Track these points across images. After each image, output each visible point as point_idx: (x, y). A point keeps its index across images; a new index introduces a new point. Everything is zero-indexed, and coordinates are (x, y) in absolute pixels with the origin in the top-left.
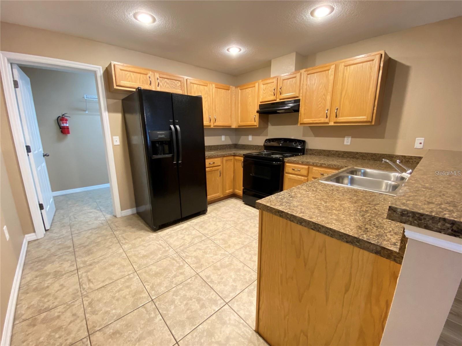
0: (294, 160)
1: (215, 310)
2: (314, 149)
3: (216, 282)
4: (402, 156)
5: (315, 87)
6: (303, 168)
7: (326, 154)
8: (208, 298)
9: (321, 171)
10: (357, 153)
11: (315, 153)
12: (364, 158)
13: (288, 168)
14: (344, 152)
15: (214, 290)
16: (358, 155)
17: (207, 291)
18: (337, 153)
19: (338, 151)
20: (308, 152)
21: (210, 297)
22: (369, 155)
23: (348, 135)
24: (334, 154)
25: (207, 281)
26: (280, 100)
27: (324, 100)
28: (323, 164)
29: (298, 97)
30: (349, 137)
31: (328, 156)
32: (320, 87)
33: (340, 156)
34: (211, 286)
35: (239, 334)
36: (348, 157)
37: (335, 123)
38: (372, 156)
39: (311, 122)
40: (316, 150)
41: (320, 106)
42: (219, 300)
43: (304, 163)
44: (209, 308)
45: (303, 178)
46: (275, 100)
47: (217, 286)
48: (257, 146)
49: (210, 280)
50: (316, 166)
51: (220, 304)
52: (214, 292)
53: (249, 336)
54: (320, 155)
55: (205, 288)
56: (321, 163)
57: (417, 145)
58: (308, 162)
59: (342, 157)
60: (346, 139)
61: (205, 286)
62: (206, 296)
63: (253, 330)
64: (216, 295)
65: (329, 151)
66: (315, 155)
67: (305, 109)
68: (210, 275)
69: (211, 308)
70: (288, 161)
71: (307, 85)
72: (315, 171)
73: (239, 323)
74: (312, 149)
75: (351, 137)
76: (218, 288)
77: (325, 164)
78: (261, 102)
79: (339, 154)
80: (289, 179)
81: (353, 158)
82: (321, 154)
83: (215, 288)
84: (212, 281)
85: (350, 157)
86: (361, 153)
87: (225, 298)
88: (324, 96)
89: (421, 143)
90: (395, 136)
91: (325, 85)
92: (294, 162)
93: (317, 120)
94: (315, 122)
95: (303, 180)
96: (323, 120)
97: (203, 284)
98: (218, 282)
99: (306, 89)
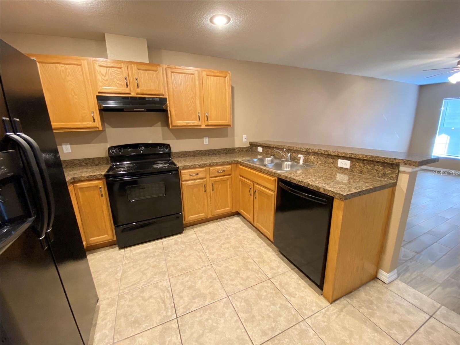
0: (190, 166)
1: (314, 334)
2: (179, 152)
3: (273, 324)
4: (239, 148)
5: (182, 88)
6: (201, 171)
7: (192, 155)
8: (298, 340)
9: (217, 169)
10: (215, 150)
11: (181, 155)
12: (220, 153)
13: (184, 175)
14: (205, 150)
15: (286, 330)
16: (216, 151)
17: (288, 339)
18: (201, 152)
19: (201, 150)
20: (174, 156)
21: (297, 336)
22: (222, 150)
23: (206, 136)
24: (198, 154)
25: (270, 335)
26: (137, 94)
27: (194, 103)
28: (218, 162)
29: (163, 95)
30: (207, 137)
31: (194, 156)
32: (188, 90)
33: (204, 154)
34: (279, 332)
35: (337, 317)
36: (209, 154)
37: (206, 126)
38: (224, 151)
39: (185, 124)
40: (182, 152)
41: (190, 109)
42: (300, 326)
43: (202, 166)
44: (312, 340)
45: (202, 180)
46: (129, 94)
47: (280, 325)
48: (89, 159)
49: (270, 332)
50: (213, 166)
51: (306, 326)
52: (289, 330)
53: (337, 309)
54: (186, 157)
55: (282, 340)
56: (217, 162)
57: (244, 140)
58: (205, 164)
59: (205, 155)
60: (204, 139)
61: (279, 340)
62: (295, 341)
63: (330, 305)
64: (294, 329)
65: (194, 152)
66: (181, 157)
67: (175, 110)
68: (261, 330)
69: (312, 338)
70: (184, 167)
71: (172, 84)
72: (213, 170)
73: (325, 314)
74: (177, 152)
75: (208, 137)
76: (283, 324)
77: (220, 162)
78: (99, 93)
79: (203, 153)
80: (187, 186)
81: (213, 154)
82: (187, 155)
83: (283, 328)
84: (273, 329)
85: (211, 154)
86: (217, 149)
87: (297, 319)
88: (192, 100)
89: (245, 138)
90: (233, 135)
91: (192, 89)
92: (191, 167)
93: (191, 123)
94: (189, 124)
95: (202, 183)
96: (196, 123)
97: (276, 341)
98: (274, 322)
99: (173, 88)
